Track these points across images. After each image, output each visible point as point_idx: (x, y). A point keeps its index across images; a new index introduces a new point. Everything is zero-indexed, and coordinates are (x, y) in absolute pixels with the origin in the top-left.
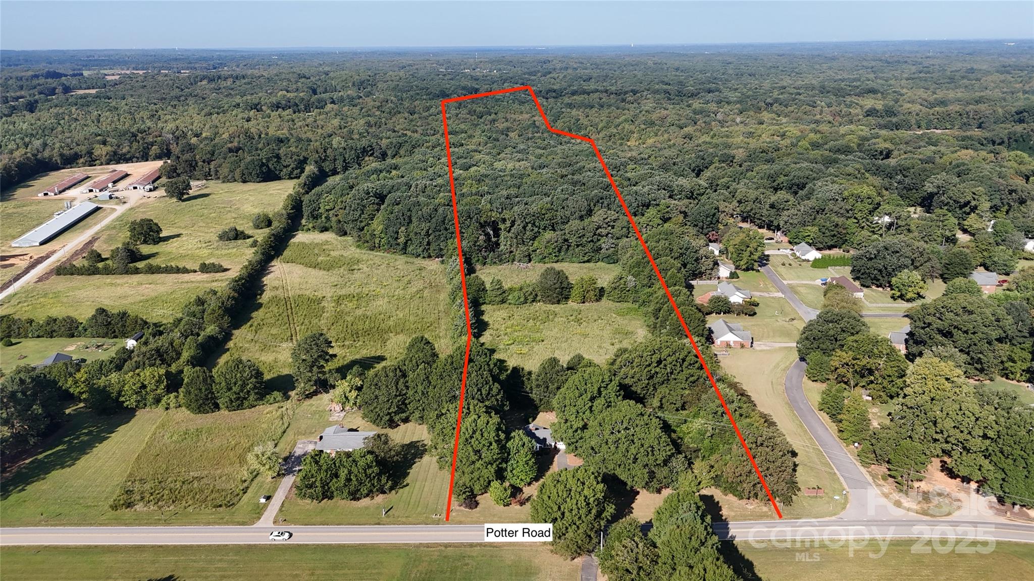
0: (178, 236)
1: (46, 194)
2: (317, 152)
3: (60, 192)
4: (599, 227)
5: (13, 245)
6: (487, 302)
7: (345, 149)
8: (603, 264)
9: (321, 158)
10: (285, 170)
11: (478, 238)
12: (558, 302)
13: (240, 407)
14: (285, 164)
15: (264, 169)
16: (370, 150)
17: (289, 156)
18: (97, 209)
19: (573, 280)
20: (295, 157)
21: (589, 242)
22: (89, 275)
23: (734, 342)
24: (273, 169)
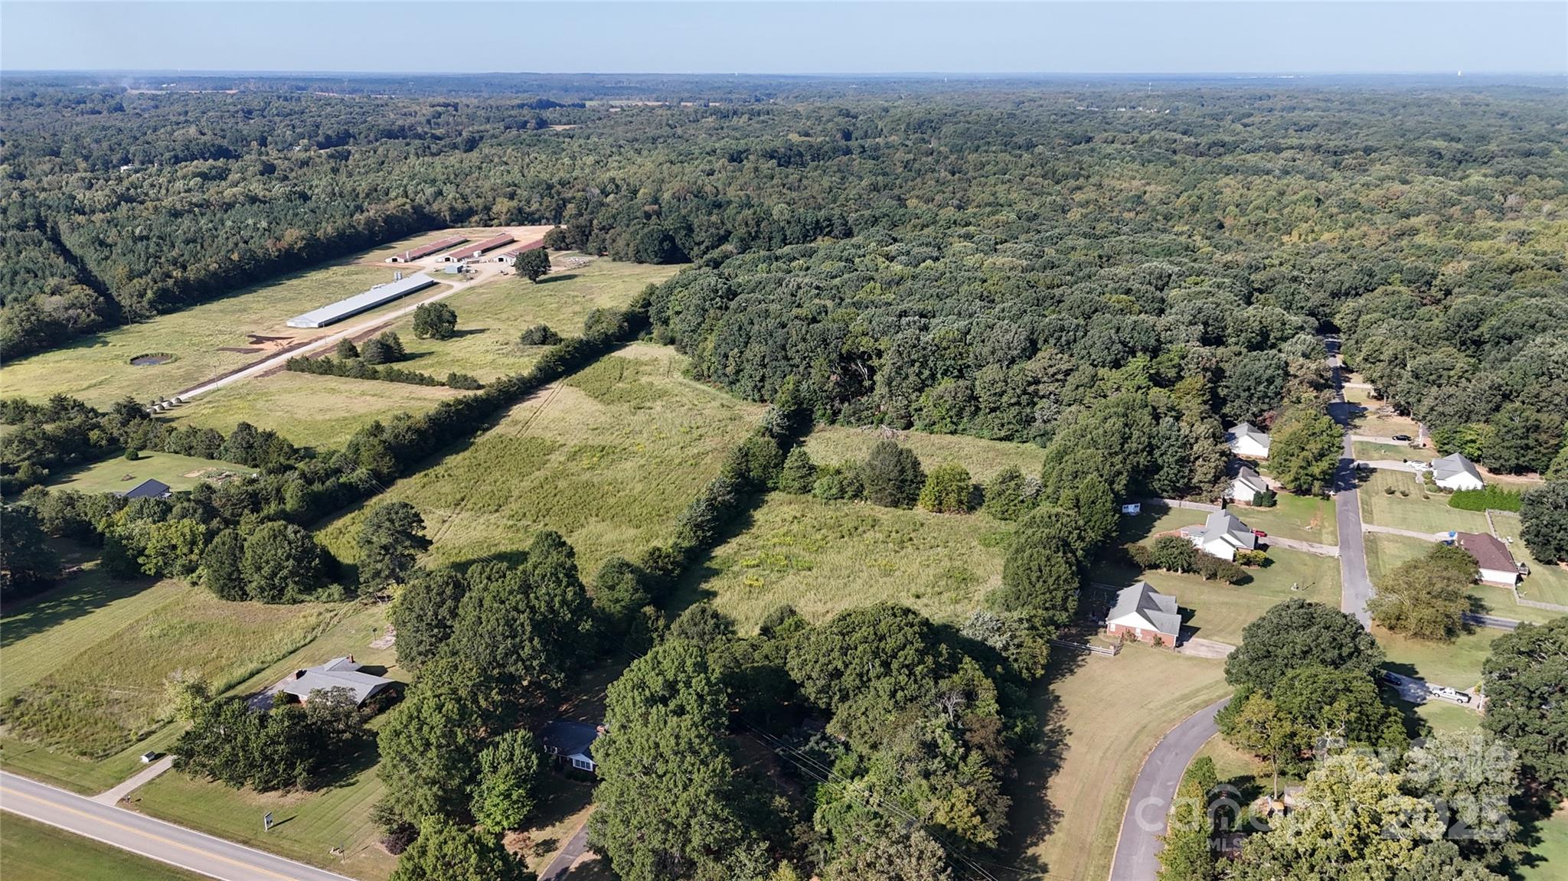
0: (482, 331)
1: (395, 260)
2: (747, 224)
3: (414, 259)
4: (1037, 382)
5: (289, 324)
6: (781, 487)
7: (789, 222)
8: (1034, 446)
9: (750, 234)
10: (696, 248)
11: (829, 378)
12: (896, 504)
13: (273, 600)
14: (698, 239)
15: (666, 245)
16: (828, 226)
17: (704, 228)
18: (432, 284)
19: (928, 467)
20: (713, 230)
21: (1013, 405)
22: (321, 374)
23: (1144, 631)
24: (680, 246)
